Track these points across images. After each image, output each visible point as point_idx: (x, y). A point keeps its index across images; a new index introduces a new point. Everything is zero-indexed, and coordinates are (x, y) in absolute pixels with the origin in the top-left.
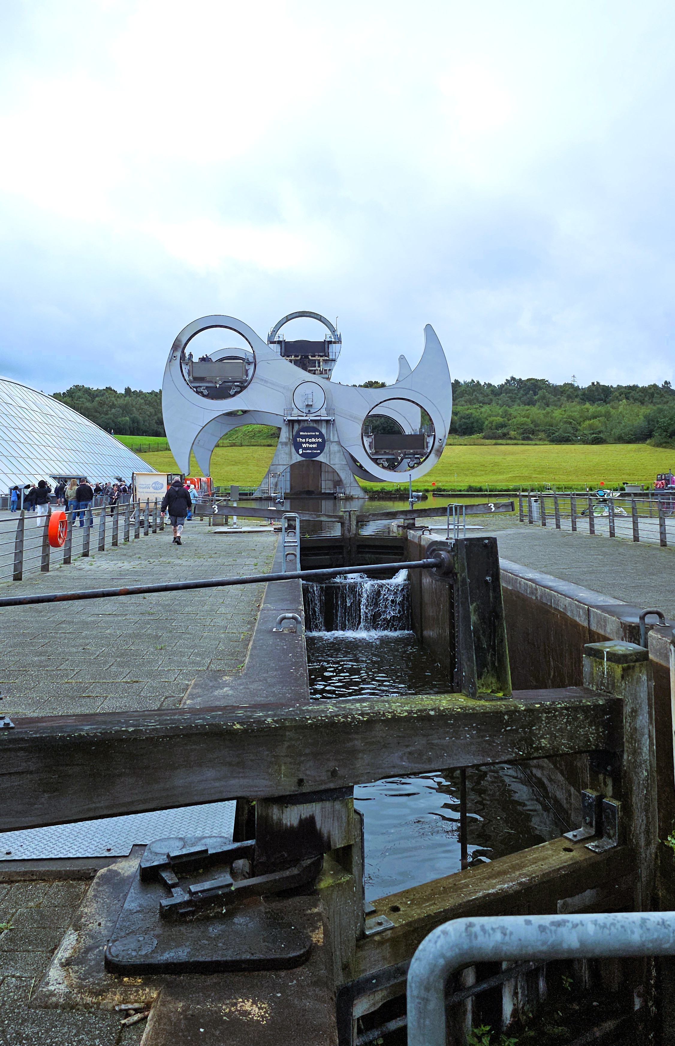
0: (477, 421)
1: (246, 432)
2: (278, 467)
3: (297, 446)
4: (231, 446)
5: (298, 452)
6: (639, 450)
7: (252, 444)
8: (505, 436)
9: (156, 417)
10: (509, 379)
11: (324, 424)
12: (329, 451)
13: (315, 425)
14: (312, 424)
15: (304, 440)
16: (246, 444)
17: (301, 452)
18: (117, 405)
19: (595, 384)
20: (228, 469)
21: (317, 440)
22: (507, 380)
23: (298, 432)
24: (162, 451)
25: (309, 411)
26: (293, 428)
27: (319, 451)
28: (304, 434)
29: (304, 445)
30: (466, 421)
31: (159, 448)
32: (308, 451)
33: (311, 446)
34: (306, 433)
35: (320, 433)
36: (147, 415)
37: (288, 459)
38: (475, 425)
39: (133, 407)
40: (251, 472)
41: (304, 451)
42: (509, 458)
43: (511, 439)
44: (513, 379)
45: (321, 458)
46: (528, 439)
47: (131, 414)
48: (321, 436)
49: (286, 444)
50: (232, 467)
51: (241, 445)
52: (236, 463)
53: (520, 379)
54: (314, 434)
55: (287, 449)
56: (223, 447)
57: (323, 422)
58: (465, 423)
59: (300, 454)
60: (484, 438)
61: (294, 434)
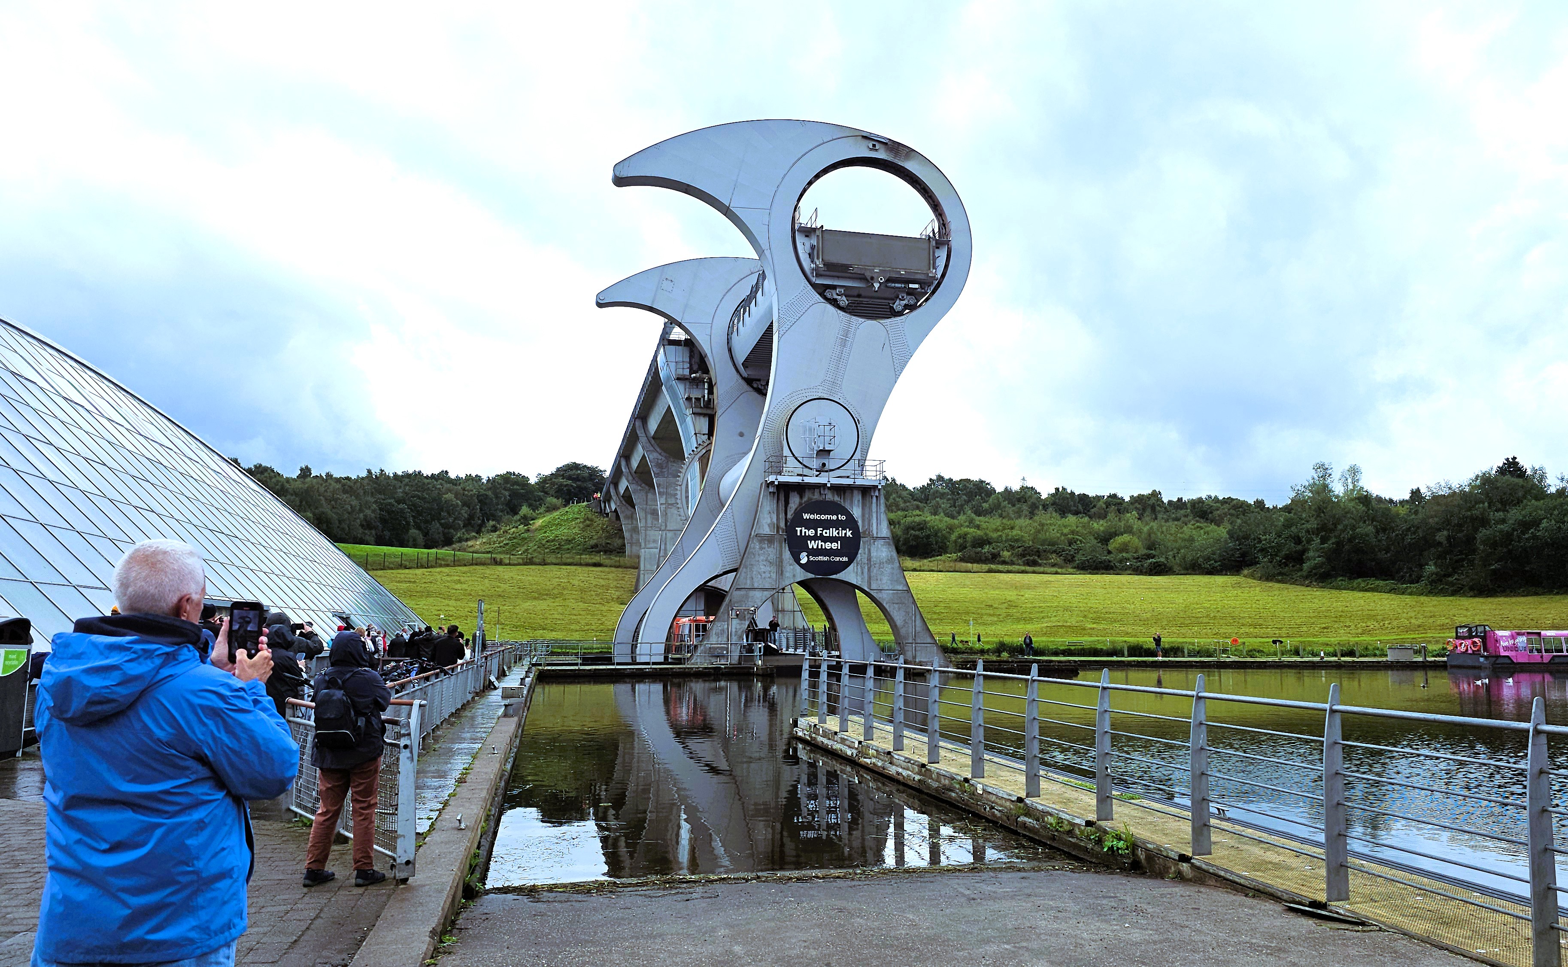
0: (936, 535)
1: (544, 542)
2: (752, 593)
3: (797, 545)
4: (525, 564)
5: (797, 560)
6: (1239, 585)
7: (564, 560)
8: (994, 558)
9: (361, 515)
10: (934, 478)
11: (857, 497)
12: (869, 559)
13: (837, 499)
14: (830, 496)
15: (811, 533)
16: (554, 561)
17: (804, 561)
18: (290, 490)
19: (1060, 490)
20: (528, 605)
21: (842, 533)
22: (931, 480)
23: (798, 513)
24: (392, 569)
25: (824, 465)
26: (787, 503)
27: (845, 559)
28: (812, 517)
29: (812, 545)
30: (917, 533)
31: (387, 564)
32: (821, 558)
33: (828, 546)
34: (817, 517)
35: (850, 516)
36: (346, 510)
37: (774, 576)
38: (932, 540)
39: (319, 495)
40: (574, 612)
41: (812, 558)
42: (1028, 594)
43: (1004, 563)
44: (940, 478)
45: (849, 575)
46: (1034, 563)
47: (317, 508)
48: (851, 523)
49: (770, 540)
50: (535, 603)
51: (544, 563)
52: (541, 595)
53: (951, 480)
54: (834, 517)
55: (771, 552)
56: (509, 564)
57: (856, 492)
58: (916, 537)
59: (801, 566)
60: (962, 560)
61: (789, 516)
